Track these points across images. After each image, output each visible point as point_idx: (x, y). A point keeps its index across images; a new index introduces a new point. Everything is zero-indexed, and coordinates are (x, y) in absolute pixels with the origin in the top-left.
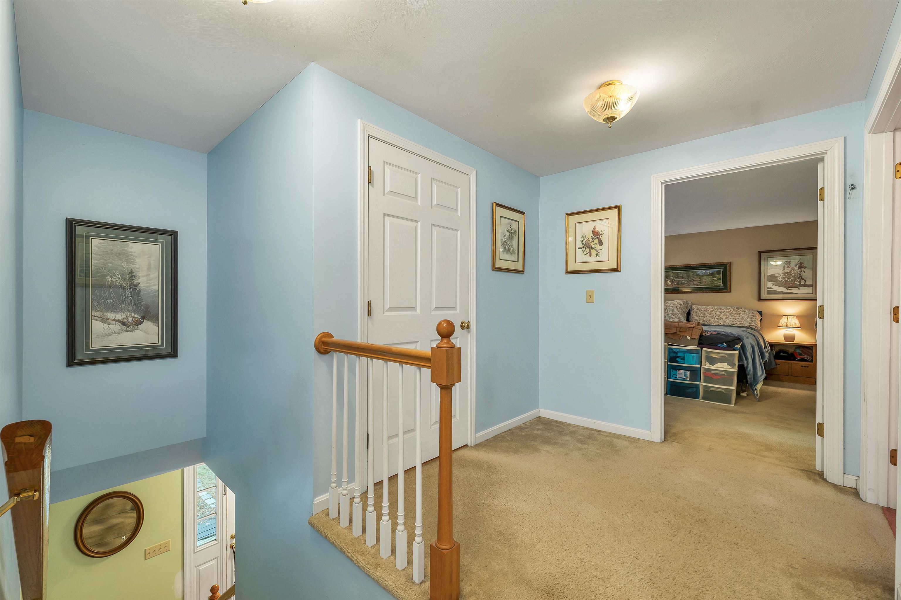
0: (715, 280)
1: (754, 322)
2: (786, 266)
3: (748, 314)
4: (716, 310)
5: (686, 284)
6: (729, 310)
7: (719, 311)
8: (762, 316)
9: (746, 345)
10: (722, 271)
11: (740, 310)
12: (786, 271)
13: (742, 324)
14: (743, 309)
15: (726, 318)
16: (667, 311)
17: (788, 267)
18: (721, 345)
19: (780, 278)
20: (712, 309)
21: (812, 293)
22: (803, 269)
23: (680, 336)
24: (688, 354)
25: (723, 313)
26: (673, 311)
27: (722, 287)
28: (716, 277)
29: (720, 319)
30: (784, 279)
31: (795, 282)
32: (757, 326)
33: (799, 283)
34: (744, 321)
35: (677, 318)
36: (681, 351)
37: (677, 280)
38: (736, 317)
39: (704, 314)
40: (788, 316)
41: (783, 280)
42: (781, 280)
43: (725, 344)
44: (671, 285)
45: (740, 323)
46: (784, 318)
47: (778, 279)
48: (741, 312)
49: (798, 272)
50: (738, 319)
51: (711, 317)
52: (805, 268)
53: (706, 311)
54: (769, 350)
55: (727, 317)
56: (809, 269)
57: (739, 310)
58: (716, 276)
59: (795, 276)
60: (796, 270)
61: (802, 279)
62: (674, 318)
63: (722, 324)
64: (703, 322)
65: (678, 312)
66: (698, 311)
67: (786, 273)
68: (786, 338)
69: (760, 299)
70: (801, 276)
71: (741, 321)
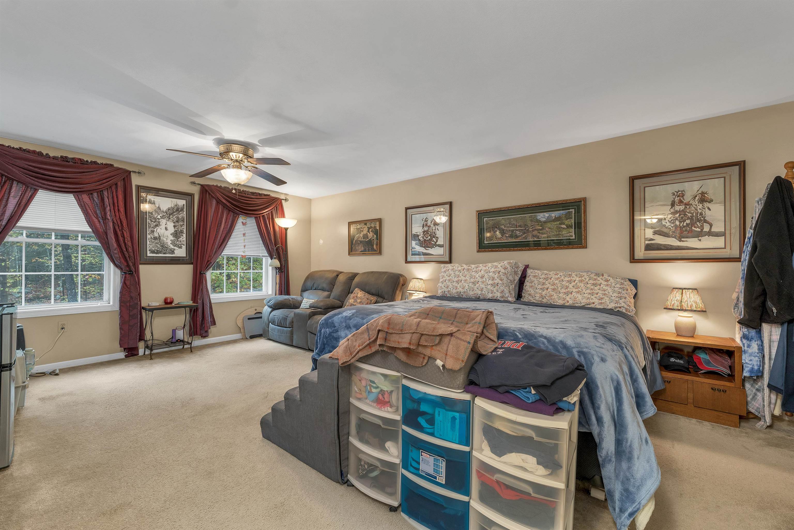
0: (564, 228)
1: (623, 300)
2: (677, 199)
3: (613, 285)
4: (562, 278)
5: (521, 235)
6: (583, 278)
7: (567, 279)
8: (636, 289)
9: (599, 385)
10: (573, 212)
11: (601, 277)
12: (676, 209)
13: (604, 303)
14: (606, 276)
15: (578, 292)
16: (485, 280)
17: (681, 202)
18: (521, 394)
19: (667, 221)
20: (556, 277)
21: (724, 247)
22: (706, 205)
23: (423, 356)
24: (442, 411)
25: (573, 284)
26: (493, 279)
27: (573, 239)
28: (564, 224)
29: (567, 294)
30: (673, 223)
31: (693, 228)
32: (628, 308)
33: (700, 230)
34: (606, 298)
35: (500, 291)
36: (425, 399)
37: (509, 230)
38: (594, 291)
39: (544, 284)
40: (682, 289)
41: (672, 225)
42: (668, 224)
43: (533, 392)
44: (501, 238)
45: (600, 301)
46: (676, 292)
47: (664, 223)
48: (603, 282)
49: (696, 210)
50: (597, 294)
51: (554, 290)
52: (711, 201)
53: (546, 279)
54: (650, 356)
55: (579, 289)
56: (717, 203)
57: (598, 279)
58: (564, 221)
59: (692, 217)
60: (694, 206)
61: (706, 221)
62: (495, 291)
63: (571, 302)
64: (540, 299)
65: (500, 282)
66: (535, 280)
67: (676, 212)
68: (679, 330)
69: (634, 259)
70: (702, 217)
71: (602, 298)
